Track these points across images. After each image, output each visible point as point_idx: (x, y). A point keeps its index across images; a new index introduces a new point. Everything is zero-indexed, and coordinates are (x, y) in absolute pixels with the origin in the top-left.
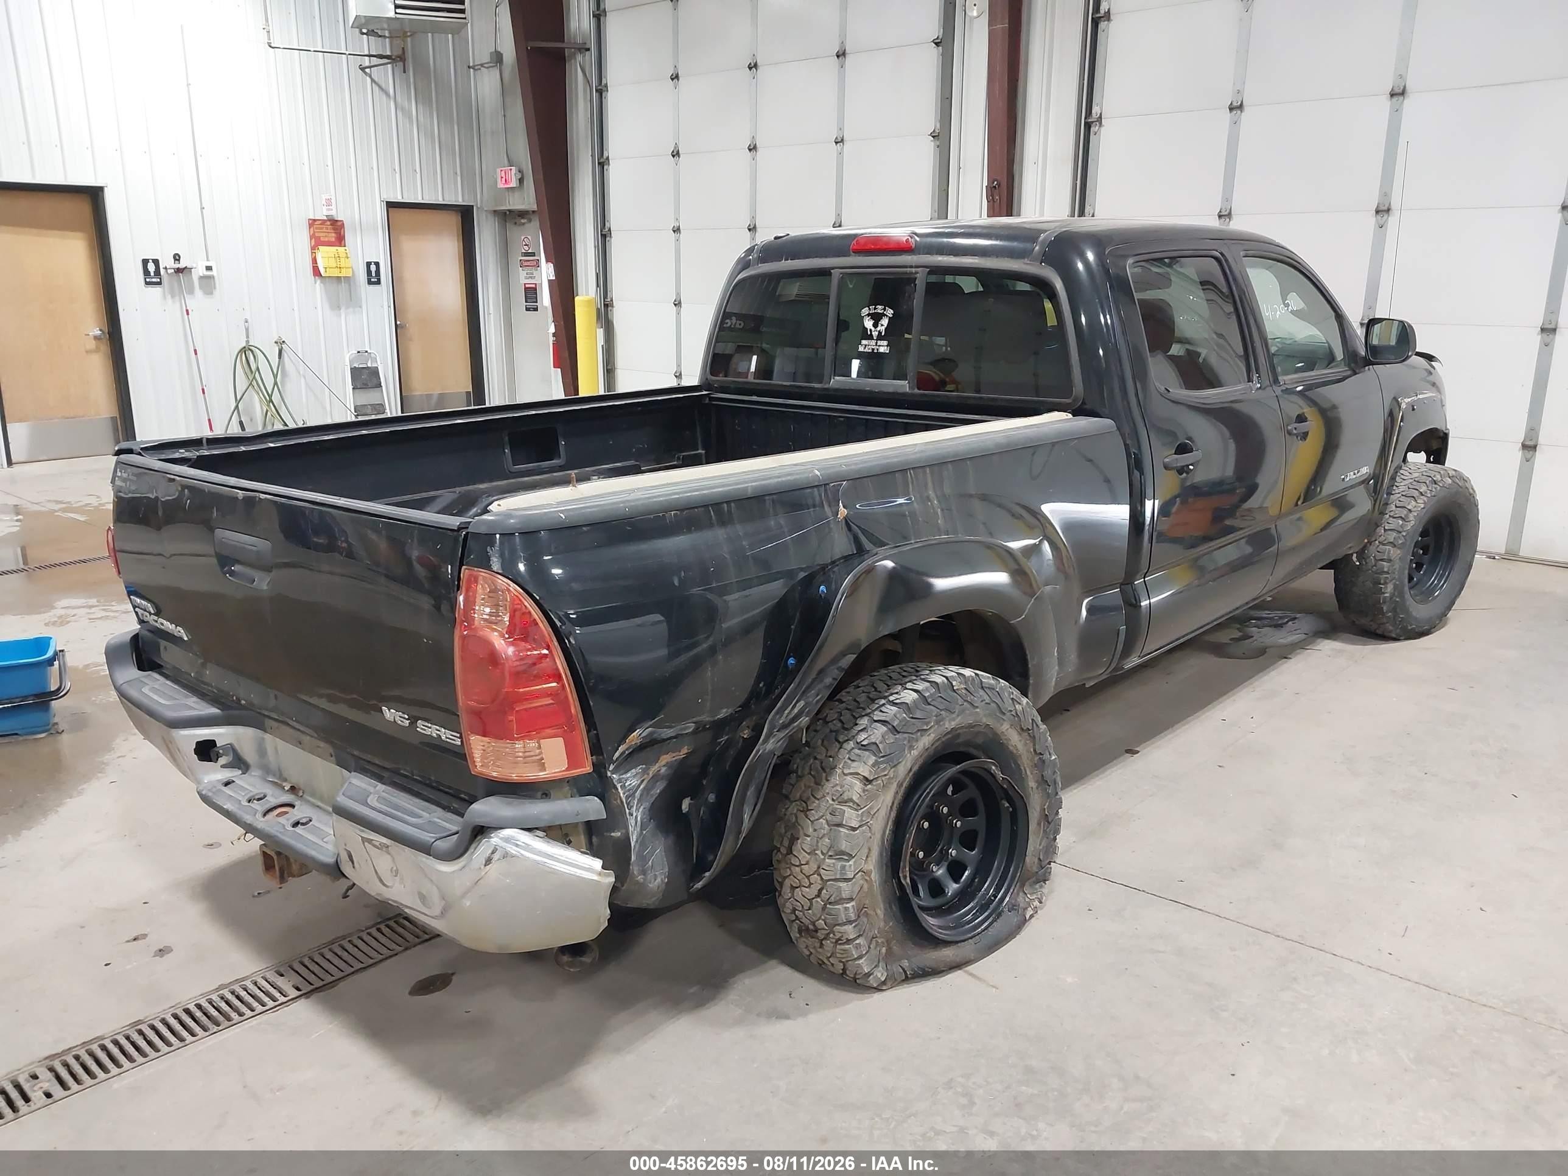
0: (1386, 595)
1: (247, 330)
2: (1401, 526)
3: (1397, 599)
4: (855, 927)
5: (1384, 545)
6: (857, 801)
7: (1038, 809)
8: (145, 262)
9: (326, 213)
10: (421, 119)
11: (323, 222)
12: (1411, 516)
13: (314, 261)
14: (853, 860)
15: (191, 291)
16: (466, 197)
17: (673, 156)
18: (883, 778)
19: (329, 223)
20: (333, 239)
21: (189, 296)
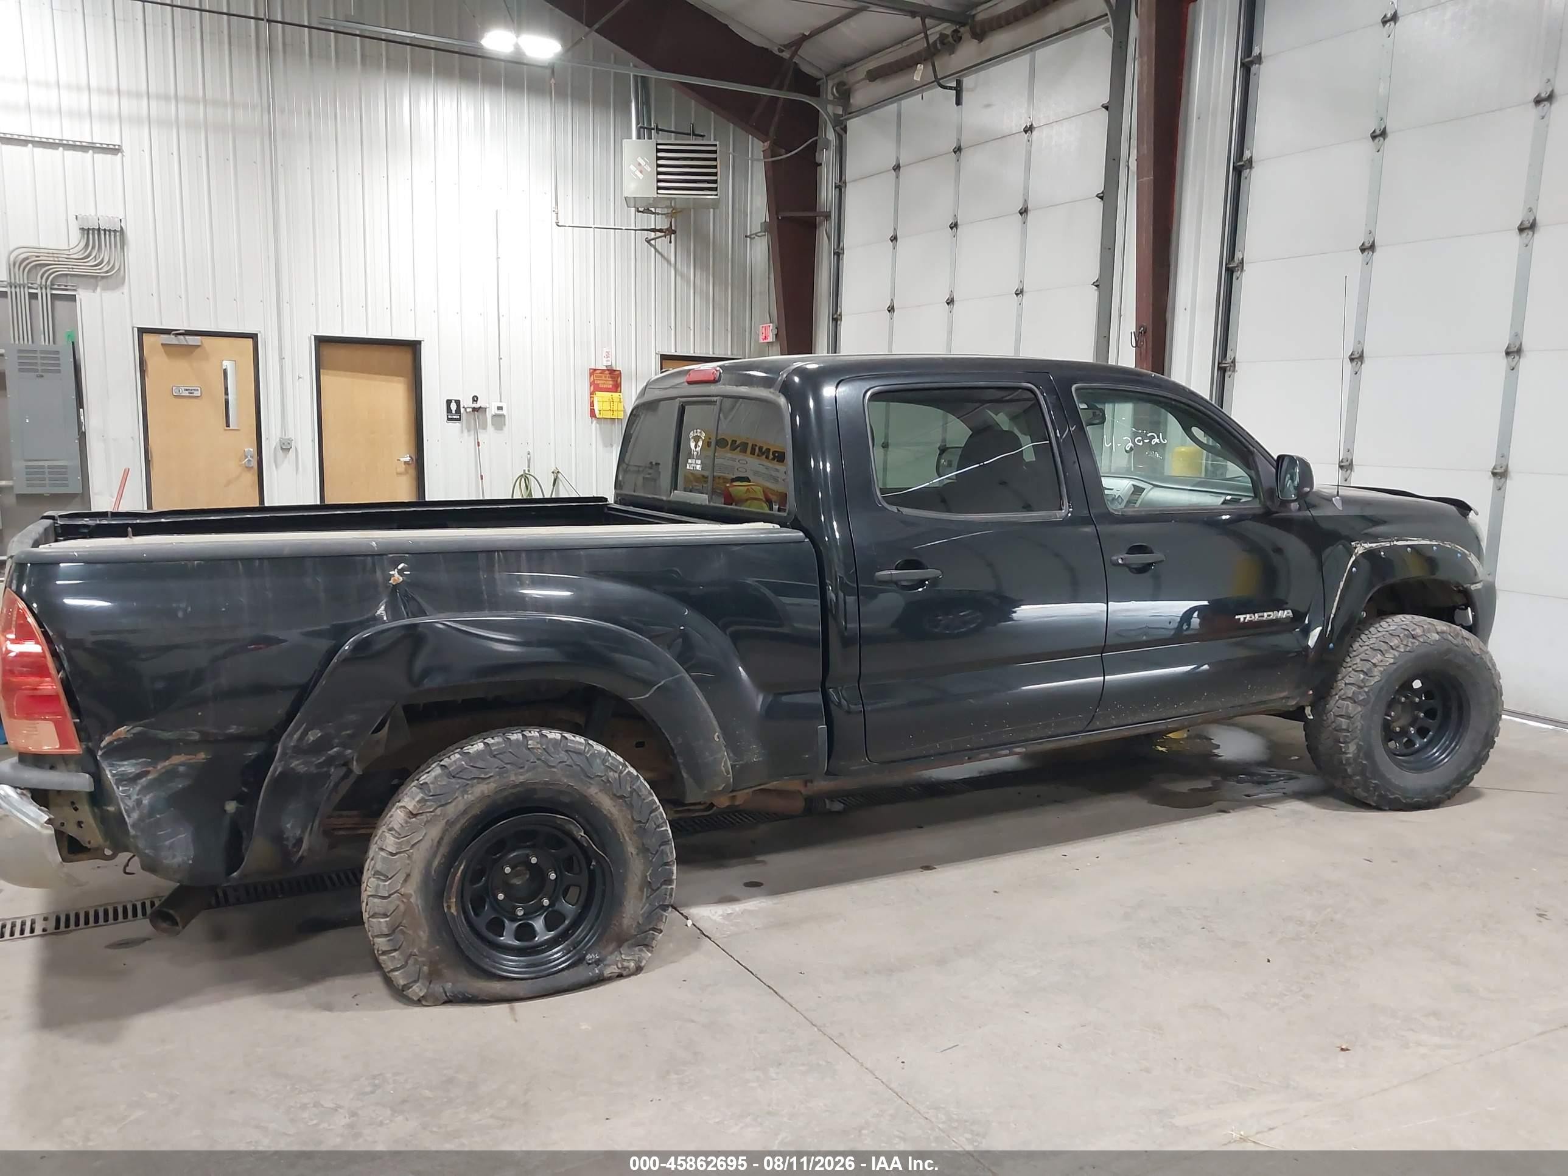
0: (1349, 755)
1: (529, 461)
2: (1362, 681)
3: (1364, 762)
4: (389, 940)
5: (1343, 699)
6: (398, 830)
7: (639, 874)
8: (449, 402)
9: (605, 364)
10: (698, 282)
11: (603, 370)
12: (1376, 671)
13: (592, 404)
14: (390, 881)
15: (485, 428)
16: (735, 352)
17: (889, 311)
18: (428, 814)
19: (607, 372)
20: (611, 386)
21: (481, 431)
